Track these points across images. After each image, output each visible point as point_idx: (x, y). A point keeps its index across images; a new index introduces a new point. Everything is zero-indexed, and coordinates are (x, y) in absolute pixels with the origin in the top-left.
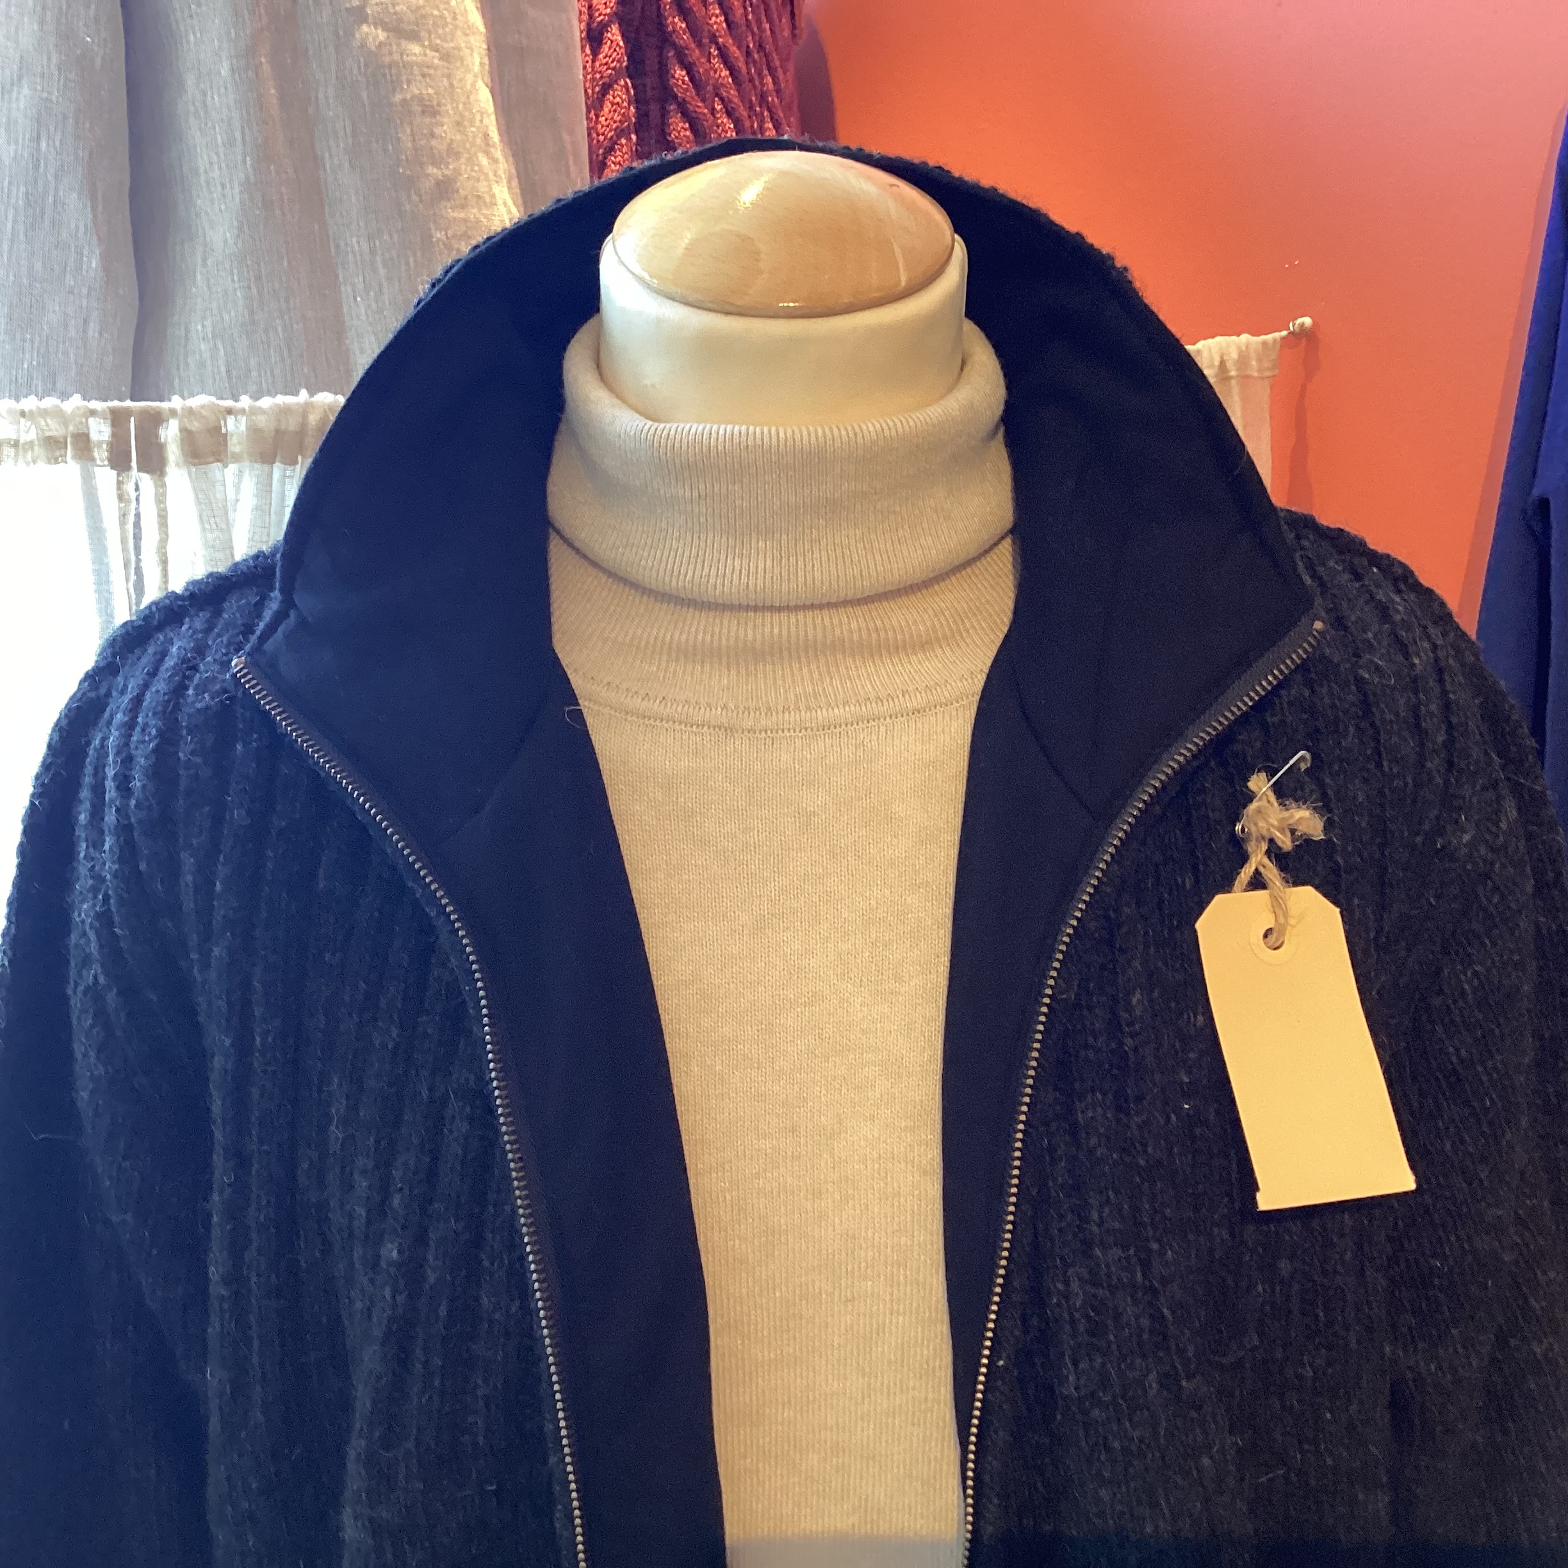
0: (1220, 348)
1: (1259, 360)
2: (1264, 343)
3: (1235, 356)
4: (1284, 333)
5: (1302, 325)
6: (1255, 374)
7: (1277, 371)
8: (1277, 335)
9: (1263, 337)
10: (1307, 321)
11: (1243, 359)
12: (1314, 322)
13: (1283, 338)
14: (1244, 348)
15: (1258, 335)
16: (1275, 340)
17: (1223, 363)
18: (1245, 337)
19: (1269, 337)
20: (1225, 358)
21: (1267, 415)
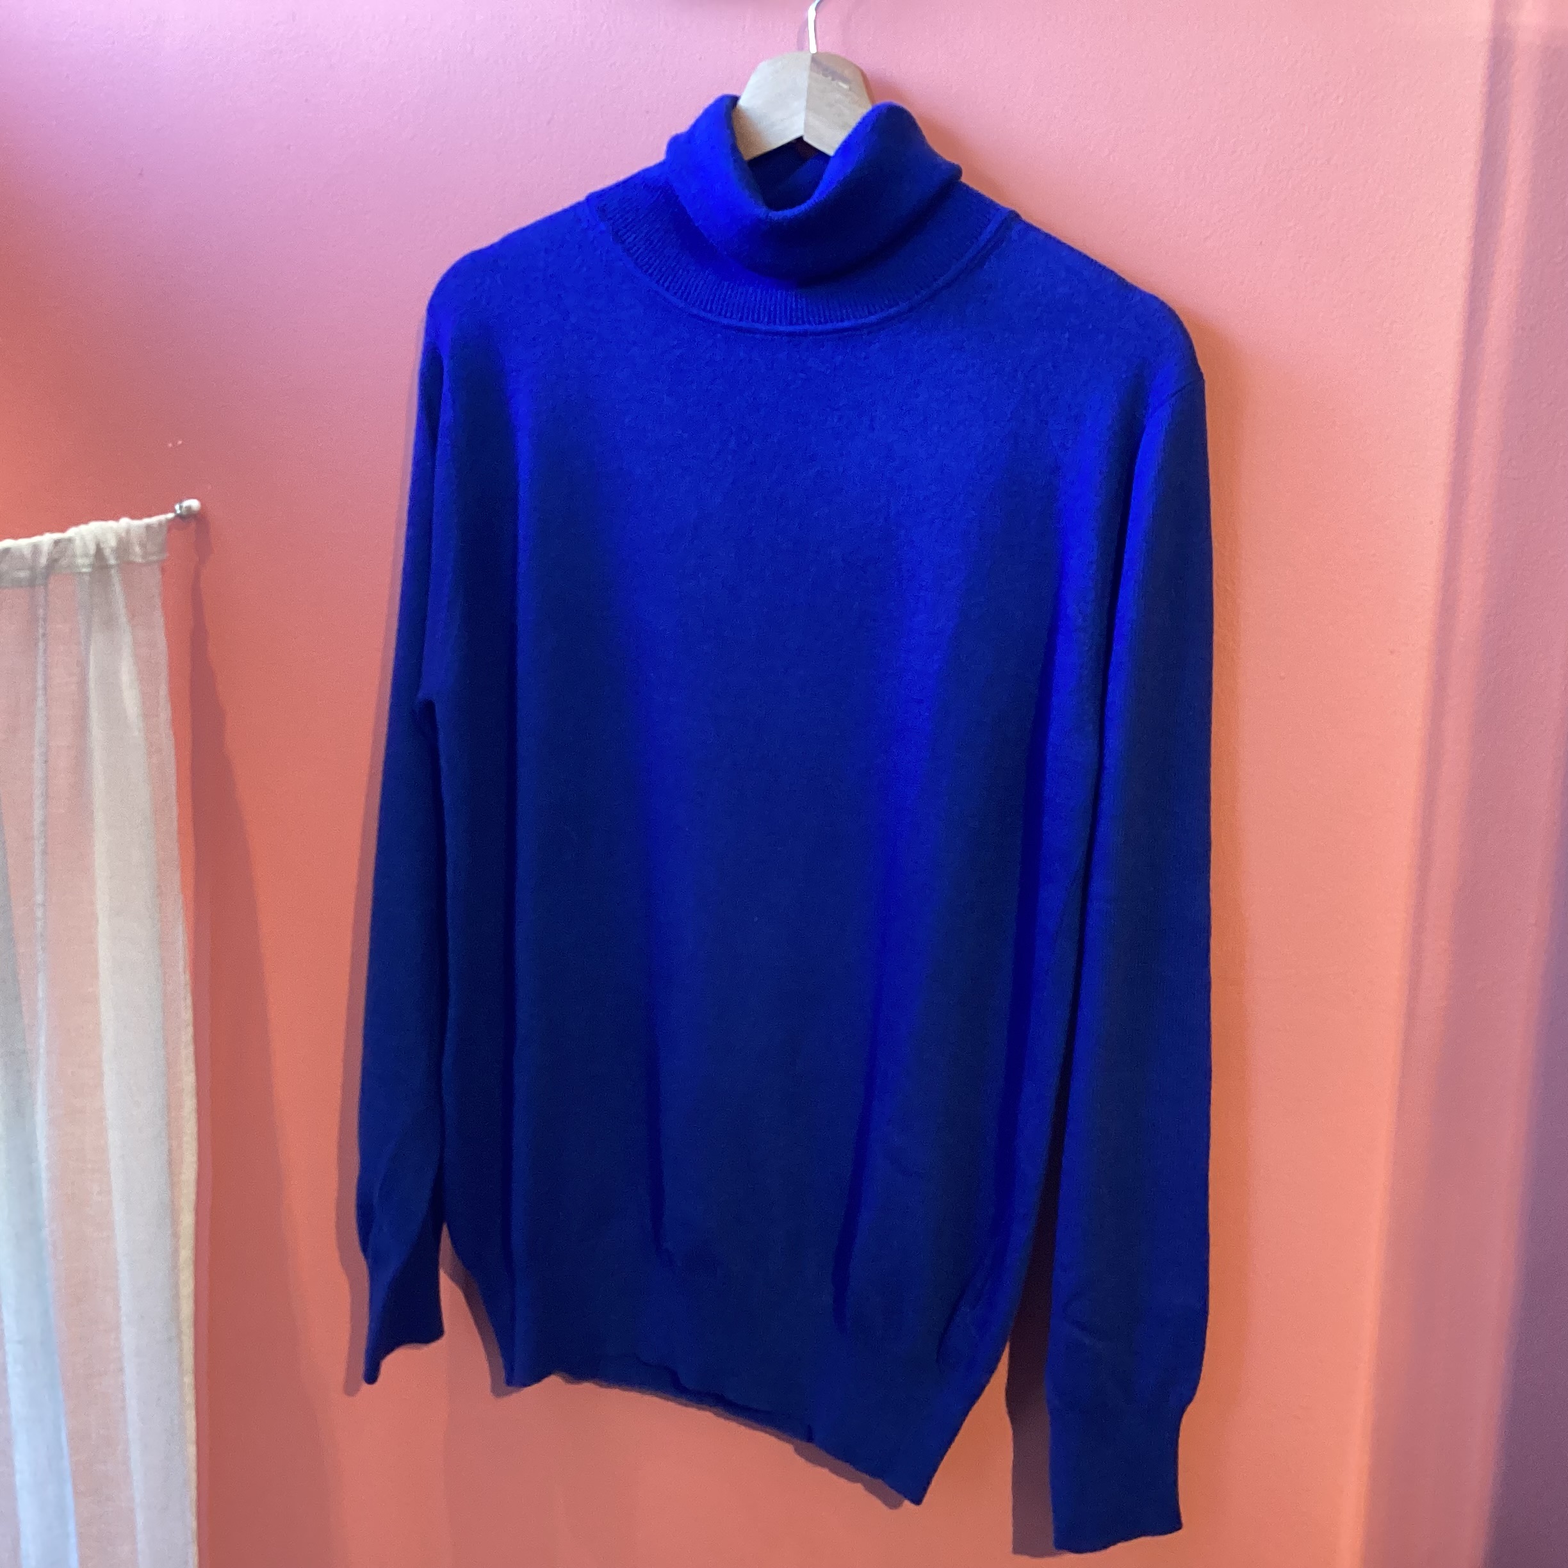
0: (96, 537)
1: (143, 545)
2: (148, 527)
3: (113, 543)
4: (171, 515)
5: (189, 508)
6: (139, 560)
7: (166, 555)
8: (162, 518)
9: (147, 521)
10: (194, 504)
11: (123, 546)
12: (203, 504)
13: (169, 521)
14: (123, 535)
15: (140, 518)
16: (160, 524)
17: (99, 551)
18: (125, 522)
19: (154, 520)
20: (102, 546)
21: (158, 601)
